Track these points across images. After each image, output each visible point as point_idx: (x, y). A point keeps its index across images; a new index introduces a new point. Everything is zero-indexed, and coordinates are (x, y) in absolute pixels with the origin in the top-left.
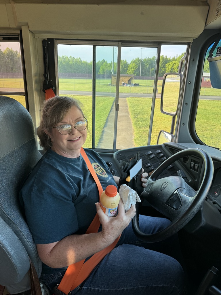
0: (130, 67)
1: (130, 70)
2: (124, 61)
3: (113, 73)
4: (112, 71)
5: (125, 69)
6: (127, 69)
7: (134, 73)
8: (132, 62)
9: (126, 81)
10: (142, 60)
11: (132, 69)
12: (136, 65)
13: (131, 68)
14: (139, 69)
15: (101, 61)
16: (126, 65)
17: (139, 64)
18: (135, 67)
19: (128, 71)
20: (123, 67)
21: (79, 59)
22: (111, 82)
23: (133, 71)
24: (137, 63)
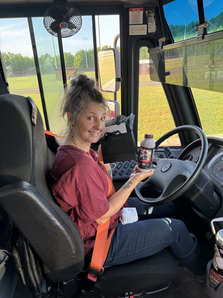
0: (75, 59)
1: (76, 62)
2: (69, 53)
3: (56, 67)
4: (55, 65)
5: (71, 61)
6: (73, 62)
7: (81, 66)
8: (77, 54)
9: (71, 75)
10: (87, 52)
11: (78, 62)
12: (81, 57)
13: (77, 60)
14: (85, 60)
15: (44, 55)
16: (71, 58)
17: (84, 56)
18: (80, 59)
19: (74, 63)
20: (68, 60)
21: (20, 54)
22: (56, 77)
23: (79, 64)
24: (82, 55)
